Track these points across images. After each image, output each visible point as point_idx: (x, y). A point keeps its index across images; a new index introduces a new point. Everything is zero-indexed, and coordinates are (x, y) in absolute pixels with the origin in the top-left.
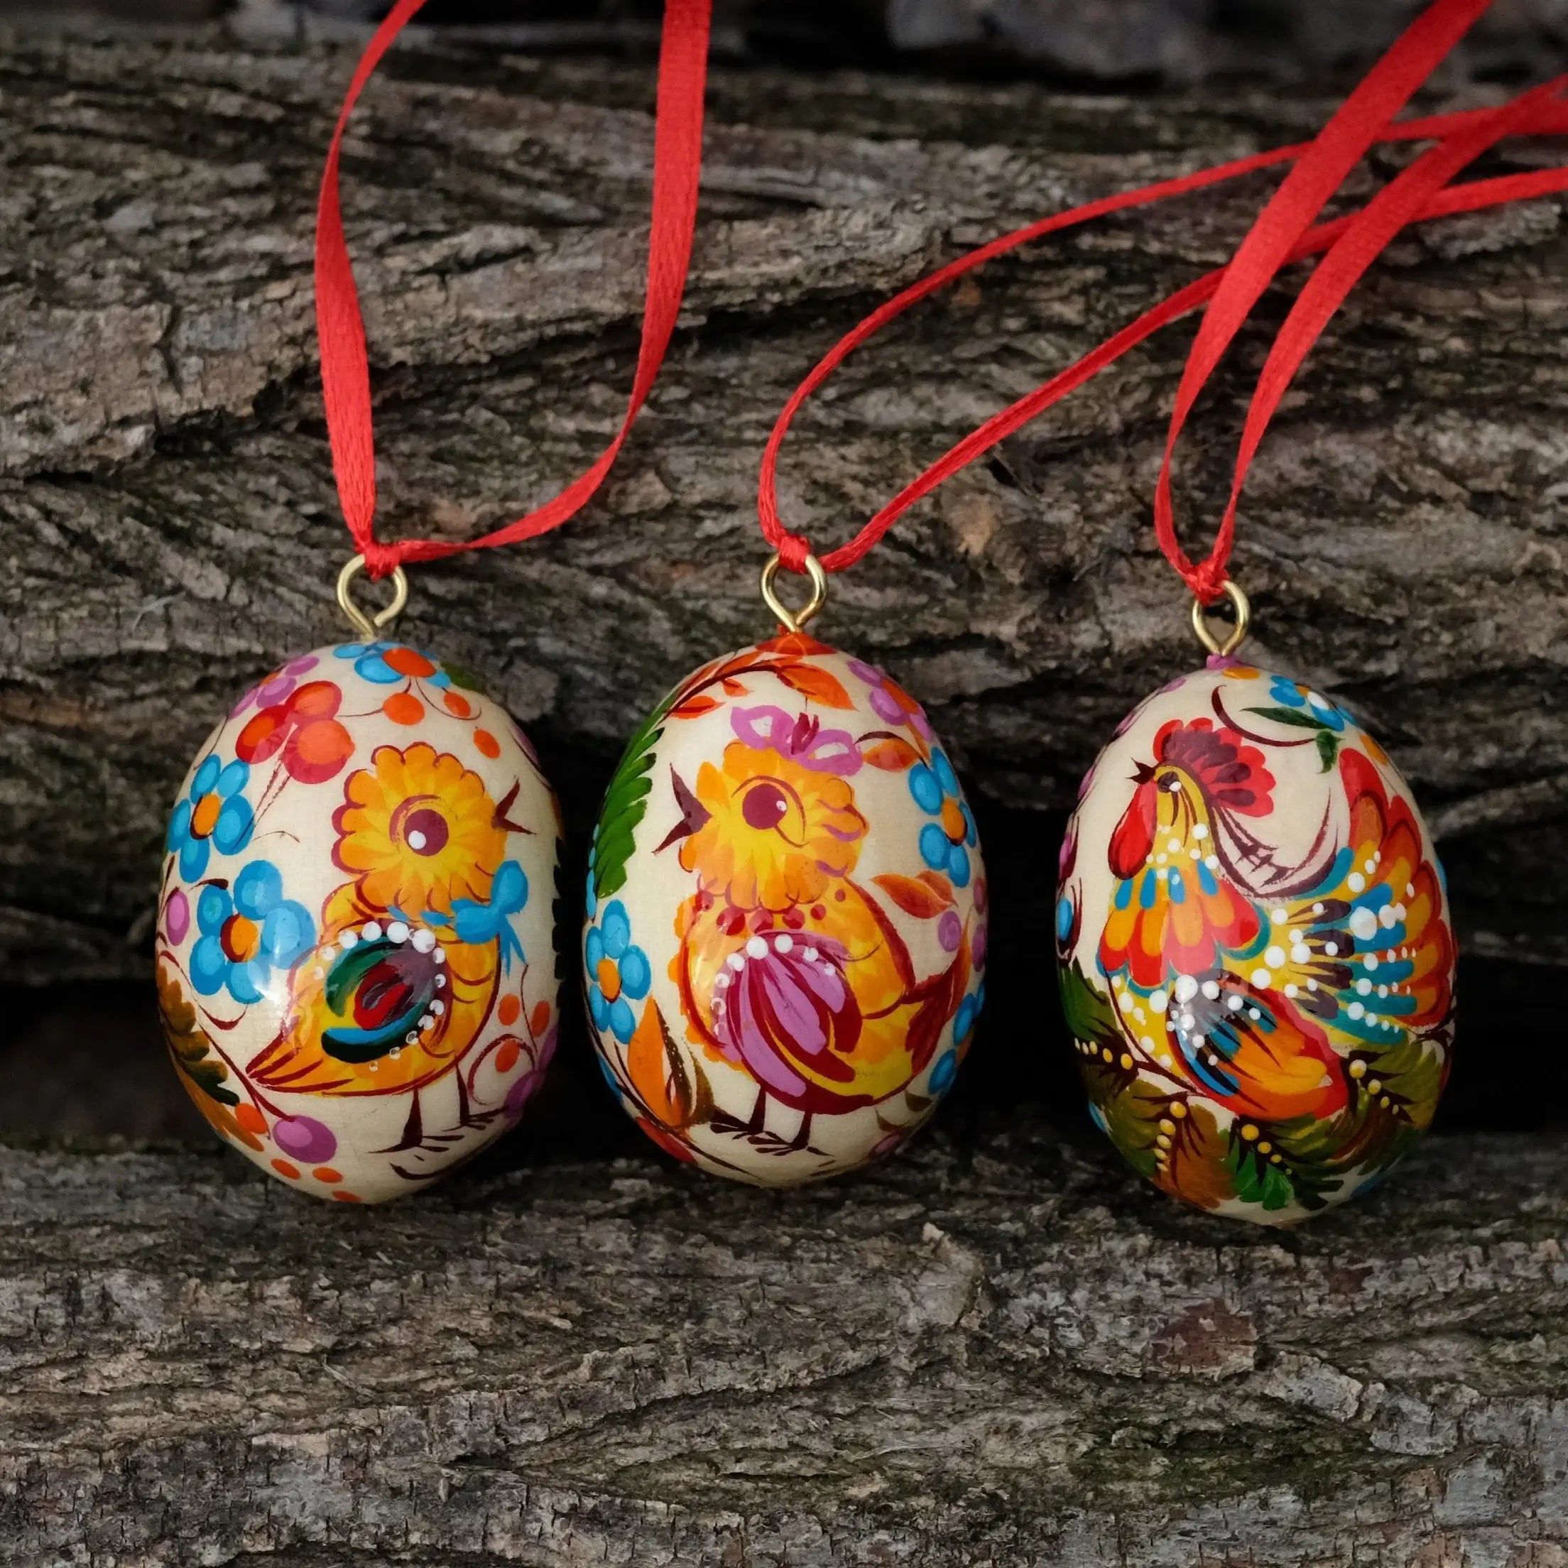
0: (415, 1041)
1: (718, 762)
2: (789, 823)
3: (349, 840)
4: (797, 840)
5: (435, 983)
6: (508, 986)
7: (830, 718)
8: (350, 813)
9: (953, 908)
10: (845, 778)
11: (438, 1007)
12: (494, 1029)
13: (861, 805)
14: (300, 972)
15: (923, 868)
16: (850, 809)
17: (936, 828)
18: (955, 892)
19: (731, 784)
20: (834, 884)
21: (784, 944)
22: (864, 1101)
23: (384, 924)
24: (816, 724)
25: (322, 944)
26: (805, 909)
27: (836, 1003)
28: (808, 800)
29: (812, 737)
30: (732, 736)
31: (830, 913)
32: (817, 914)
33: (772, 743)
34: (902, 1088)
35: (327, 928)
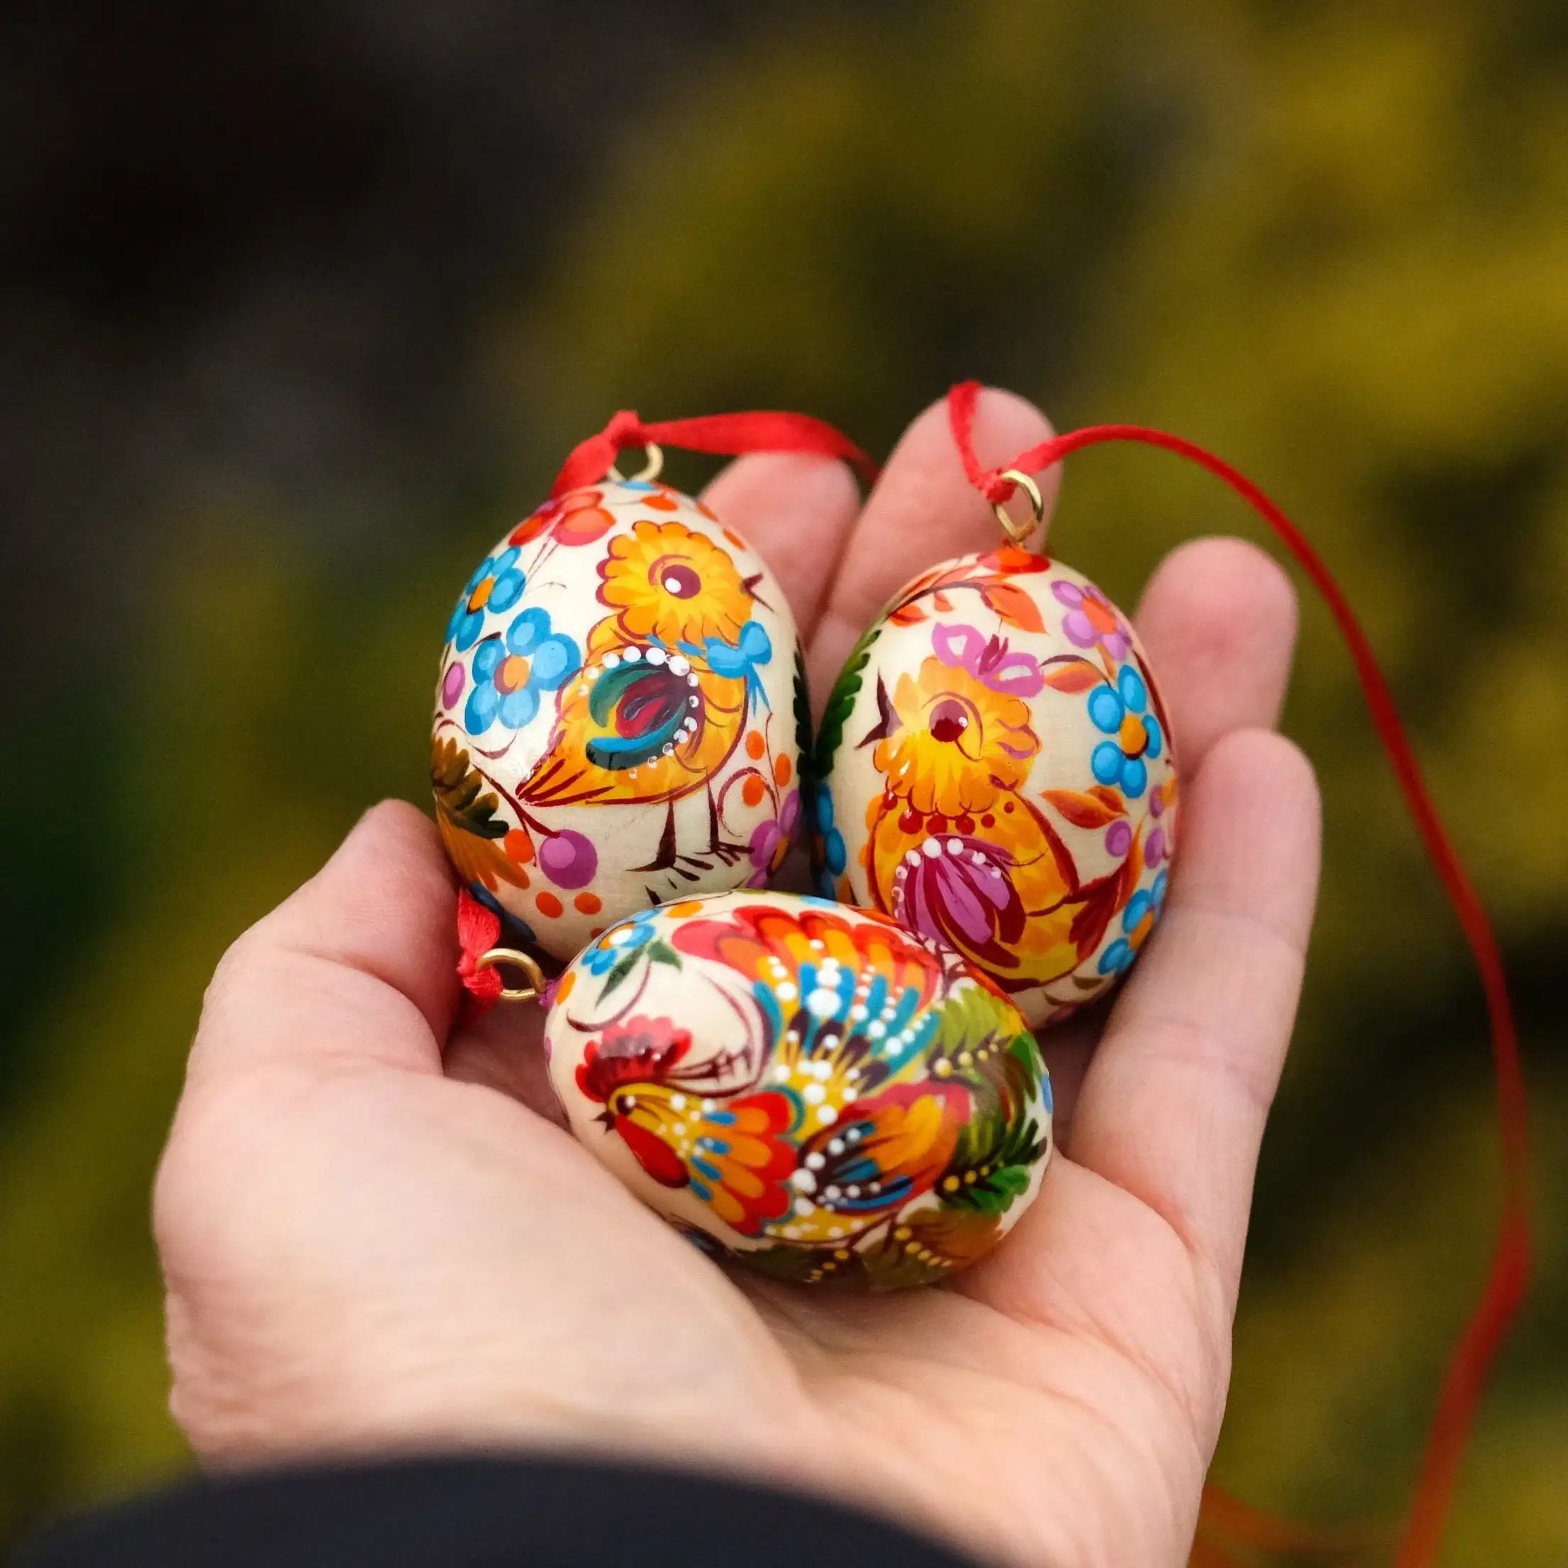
0: (670, 753)
1: (915, 676)
2: (969, 739)
3: (612, 583)
4: (974, 755)
5: (689, 703)
6: (755, 723)
7: (1018, 641)
8: (613, 563)
9: (1124, 818)
10: (1023, 699)
11: (691, 723)
12: (740, 759)
13: (1035, 725)
14: (567, 692)
15: (1095, 783)
16: (1026, 729)
17: (1110, 744)
18: (1127, 803)
19: (923, 696)
20: (1004, 797)
21: (956, 847)
22: (1030, 983)
23: (644, 649)
24: (1006, 646)
25: (587, 665)
26: (977, 818)
27: (1001, 899)
28: (988, 719)
29: (999, 658)
30: (929, 650)
31: (999, 822)
32: (989, 822)
33: (964, 662)
34: (1070, 972)
35: (591, 652)
